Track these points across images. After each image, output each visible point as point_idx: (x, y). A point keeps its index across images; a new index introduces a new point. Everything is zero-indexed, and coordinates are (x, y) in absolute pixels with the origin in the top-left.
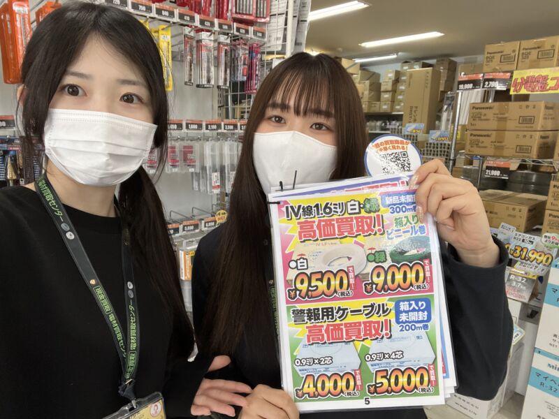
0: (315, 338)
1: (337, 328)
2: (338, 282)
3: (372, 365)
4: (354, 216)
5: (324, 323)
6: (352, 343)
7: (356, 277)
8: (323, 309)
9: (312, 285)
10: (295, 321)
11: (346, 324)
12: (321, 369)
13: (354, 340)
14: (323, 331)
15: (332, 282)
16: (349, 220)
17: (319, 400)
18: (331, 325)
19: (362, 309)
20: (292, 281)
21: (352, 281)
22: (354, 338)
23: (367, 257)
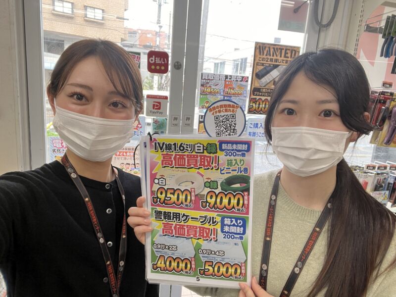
0: (167, 231)
1: (182, 227)
2: (184, 197)
3: (203, 257)
4: (199, 154)
5: (174, 223)
6: (190, 239)
7: (196, 196)
8: (173, 213)
9: (168, 196)
10: (156, 218)
11: (187, 226)
12: (170, 253)
13: (192, 238)
14: (173, 228)
15: (180, 197)
16: (195, 157)
17: (167, 273)
18: (178, 225)
19: (199, 218)
20: (155, 191)
21: (193, 198)
22: (192, 236)
23: (205, 183)
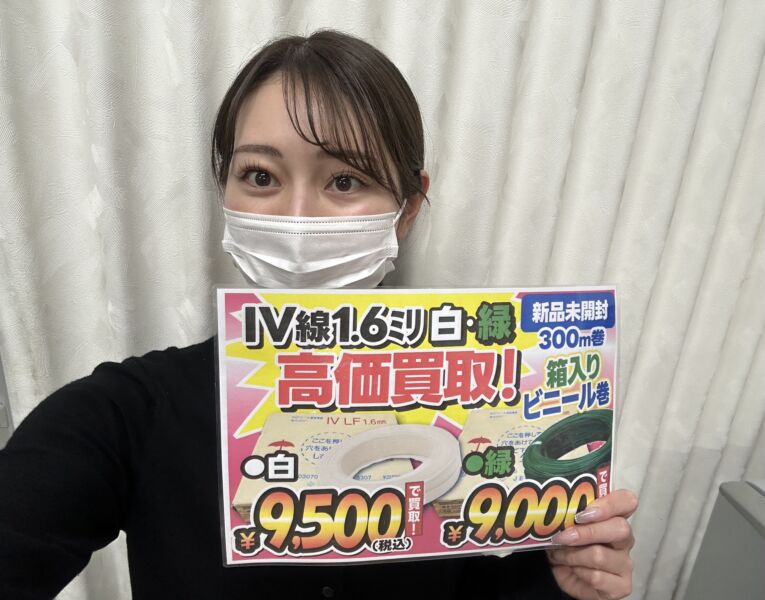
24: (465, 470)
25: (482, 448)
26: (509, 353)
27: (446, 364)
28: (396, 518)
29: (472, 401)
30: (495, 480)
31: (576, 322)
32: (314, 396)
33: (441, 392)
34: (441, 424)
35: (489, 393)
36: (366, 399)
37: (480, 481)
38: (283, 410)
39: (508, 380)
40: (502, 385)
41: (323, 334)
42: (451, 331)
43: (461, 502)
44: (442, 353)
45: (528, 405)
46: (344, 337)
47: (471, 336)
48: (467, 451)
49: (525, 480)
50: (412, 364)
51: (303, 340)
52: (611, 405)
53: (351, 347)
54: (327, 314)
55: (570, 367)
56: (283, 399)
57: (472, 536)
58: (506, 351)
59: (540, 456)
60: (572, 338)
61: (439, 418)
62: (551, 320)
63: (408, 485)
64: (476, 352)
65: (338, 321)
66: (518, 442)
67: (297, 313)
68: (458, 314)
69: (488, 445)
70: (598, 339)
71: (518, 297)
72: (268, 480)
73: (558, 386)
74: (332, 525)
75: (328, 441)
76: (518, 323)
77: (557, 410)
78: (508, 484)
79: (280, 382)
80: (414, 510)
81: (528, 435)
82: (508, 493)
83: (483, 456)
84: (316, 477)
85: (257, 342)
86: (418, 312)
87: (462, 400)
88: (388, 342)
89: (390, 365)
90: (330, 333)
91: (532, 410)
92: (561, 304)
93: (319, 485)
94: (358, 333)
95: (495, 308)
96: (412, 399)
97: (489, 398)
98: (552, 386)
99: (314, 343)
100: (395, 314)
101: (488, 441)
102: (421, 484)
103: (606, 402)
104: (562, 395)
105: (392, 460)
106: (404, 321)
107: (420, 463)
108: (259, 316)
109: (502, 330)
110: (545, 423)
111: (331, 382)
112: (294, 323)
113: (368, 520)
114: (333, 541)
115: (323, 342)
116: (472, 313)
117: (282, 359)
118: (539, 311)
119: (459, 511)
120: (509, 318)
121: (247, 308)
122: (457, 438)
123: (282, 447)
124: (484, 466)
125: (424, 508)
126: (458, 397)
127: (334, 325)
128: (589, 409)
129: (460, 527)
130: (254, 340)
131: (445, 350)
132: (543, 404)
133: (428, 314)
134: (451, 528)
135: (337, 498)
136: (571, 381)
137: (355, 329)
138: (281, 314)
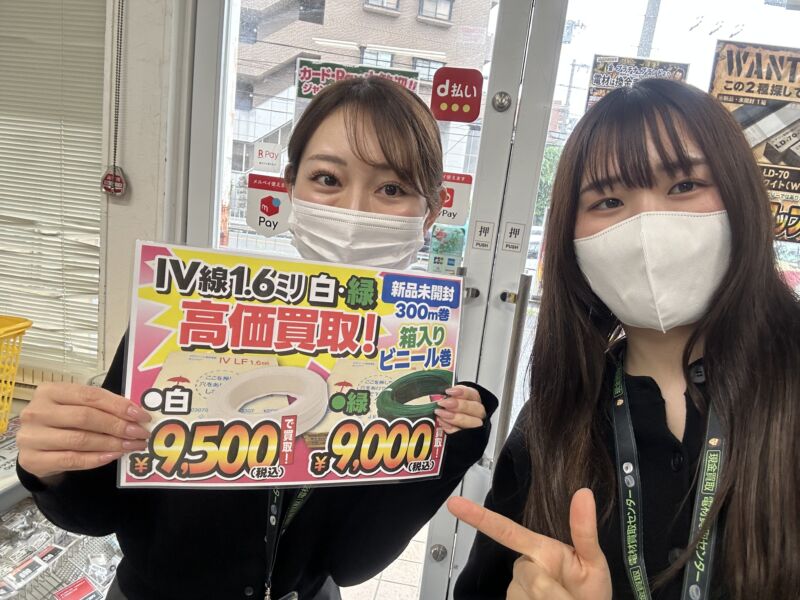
24: (331, 407)
25: (346, 390)
26: (371, 317)
27: (320, 320)
28: (272, 448)
29: (339, 352)
30: (354, 417)
31: (427, 301)
32: (210, 338)
33: (315, 342)
34: (314, 368)
35: (353, 347)
36: (253, 343)
37: (342, 417)
38: (184, 349)
39: (369, 338)
40: (364, 341)
41: (222, 286)
42: (326, 295)
43: (326, 435)
44: (317, 311)
45: (384, 359)
46: (239, 291)
47: (341, 301)
48: (332, 393)
49: (378, 419)
50: (293, 317)
51: (205, 290)
52: (452, 368)
53: (244, 299)
54: (225, 271)
55: (419, 335)
56: (184, 339)
57: (334, 466)
58: (369, 315)
59: (390, 399)
60: (423, 312)
61: (312, 364)
62: (407, 296)
63: (284, 418)
64: (345, 313)
65: (235, 277)
66: (373, 388)
67: (201, 267)
68: (332, 283)
69: (349, 388)
70: (444, 315)
71: (382, 274)
72: (164, 412)
73: (409, 347)
74: (218, 453)
75: (219, 378)
76: (380, 296)
77: (407, 365)
78: (365, 421)
79: (183, 324)
80: (288, 441)
81: (382, 382)
82: (364, 428)
83: (346, 396)
84: (207, 410)
85: (165, 289)
86: (300, 277)
87: (332, 350)
88: (274, 299)
89: (275, 316)
90: (227, 286)
91: (386, 364)
92: (415, 285)
93: (209, 417)
94: (250, 288)
95: (362, 281)
96: (291, 346)
97: (353, 350)
98: (404, 347)
99: (213, 293)
100: (281, 276)
101: (351, 385)
102: (295, 417)
103: (448, 365)
104: (411, 355)
105: (272, 395)
106: (289, 282)
107: (295, 399)
108: (169, 267)
109: (367, 299)
110: (397, 374)
111: (225, 327)
112: (198, 275)
113: (248, 449)
114: (217, 468)
115: (221, 293)
116: (343, 283)
117: (186, 305)
118: (397, 289)
119: (324, 443)
120: (373, 290)
121: (160, 259)
122: (325, 380)
123: (179, 382)
124: (346, 405)
125: (297, 439)
126: (329, 348)
127: (231, 280)
128: (432, 368)
129: (325, 458)
130: (163, 287)
131: (320, 309)
132: (395, 360)
133: (309, 281)
134: (318, 458)
135: (223, 429)
136: (419, 345)
137: (248, 285)
138: (188, 267)
